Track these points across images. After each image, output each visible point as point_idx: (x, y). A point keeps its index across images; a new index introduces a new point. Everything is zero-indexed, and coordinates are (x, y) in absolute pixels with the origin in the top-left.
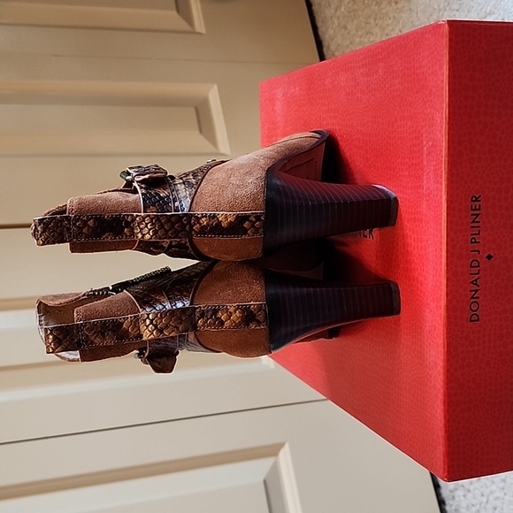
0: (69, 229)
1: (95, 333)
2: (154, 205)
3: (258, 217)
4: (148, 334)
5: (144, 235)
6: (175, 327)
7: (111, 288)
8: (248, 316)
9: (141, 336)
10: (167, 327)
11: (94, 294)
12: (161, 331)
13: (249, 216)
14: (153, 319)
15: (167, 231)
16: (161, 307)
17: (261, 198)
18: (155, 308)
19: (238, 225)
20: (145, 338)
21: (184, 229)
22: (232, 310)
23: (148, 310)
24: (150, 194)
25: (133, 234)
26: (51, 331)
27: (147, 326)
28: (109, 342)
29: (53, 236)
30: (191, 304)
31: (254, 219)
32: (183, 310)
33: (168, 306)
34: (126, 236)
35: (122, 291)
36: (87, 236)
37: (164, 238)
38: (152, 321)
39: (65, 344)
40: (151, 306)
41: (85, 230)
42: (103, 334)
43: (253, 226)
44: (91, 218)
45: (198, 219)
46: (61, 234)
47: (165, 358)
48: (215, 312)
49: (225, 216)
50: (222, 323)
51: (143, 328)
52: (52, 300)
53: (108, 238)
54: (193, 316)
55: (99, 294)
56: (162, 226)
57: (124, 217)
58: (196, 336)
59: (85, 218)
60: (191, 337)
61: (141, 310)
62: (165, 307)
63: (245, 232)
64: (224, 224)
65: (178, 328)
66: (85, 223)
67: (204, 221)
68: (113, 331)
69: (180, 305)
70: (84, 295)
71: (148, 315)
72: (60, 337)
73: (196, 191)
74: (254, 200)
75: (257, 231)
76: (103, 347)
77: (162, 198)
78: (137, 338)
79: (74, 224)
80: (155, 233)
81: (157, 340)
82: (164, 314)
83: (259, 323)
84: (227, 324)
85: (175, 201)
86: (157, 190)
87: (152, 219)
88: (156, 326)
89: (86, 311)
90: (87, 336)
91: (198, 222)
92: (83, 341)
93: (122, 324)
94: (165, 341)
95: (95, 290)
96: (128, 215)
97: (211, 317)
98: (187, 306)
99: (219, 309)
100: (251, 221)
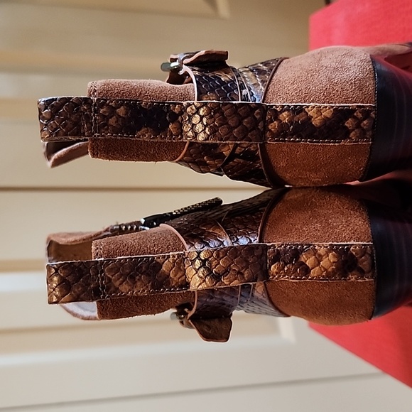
0: (88, 118)
1: (121, 275)
2: (212, 90)
3: (366, 113)
4: (197, 281)
5: (196, 134)
6: (239, 273)
7: (143, 221)
8: (347, 262)
9: (187, 285)
10: (226, 272)
11: (120, 228)
12: (217, 277)
13: (353, 111)
14: (206, 260)
15: (231, 129)
16: (217, 243)
17: (371, 86)
18: (208, 245)
19: (337, 124)
20: (193, 288)
21: (255, 126)
22: (322, 251)
23: (198, 246)
24: (207, 77)
25: (180, 132)
26: (56, 270)
27: (197, 271)
28: (141, 290)
29: (64, 126)
30: (261, 240)
31: (360, 116)
32: (250, 248)
33: (227, 242)
34: (171, 135)
35: (158, 225)
36: (116, 131)
37: (226, 140)
38: (203, 262)
39: (77, 289)
40: (202, 241)
41: (112, 121)
42: (132, 278)
43: (358, 126)
44: (122, 105)
45: (276, 114)
46: (77, 124)
47: (217, 320)
48: (296, 253)
49: (318, 110)
50: (307, 271)
51: (190, 272)
52: (65, 237)
53: (145, 135)
54: (263, 258)
55: (126, 228)
56: (224, 121)
57: (169, 107)
58: (266, 289)
59: (113, 104)
60: (259, 290)
61: (187, 246)
62: (222, 243)
63: (346, 134)
64: (316, 122)
65: (242, 274)
66: (113, 110)
67: (285, 117)
68: (148, 275)
69: (243, 241)
70: (107, 230)
71: (199, 253)
72: (70, 279)
73: (271, 79)
74: (360, 88)
75: (363, 135)
76: (132, 297)
77: (223, 83)
78: (181, 287)
79: (96, 111)
80: (214, 131)
81: (210, 292)
82: (221, 253)
83: (362, 273)
84: (314, 272)
85: (242, 87)
86: (216, 73)
87: (210, 110)
88: (210, 271)
89: (109, 244)
90: (110, 280)
91: (276, 118)
92: (103, 288)
93: (160, 265)
94: (222, 293)
95: (123, 225)
96: (175, 104)
97: (291, 262)
98: (255, 243)
99: (303, 250)
100: (355, 118)
